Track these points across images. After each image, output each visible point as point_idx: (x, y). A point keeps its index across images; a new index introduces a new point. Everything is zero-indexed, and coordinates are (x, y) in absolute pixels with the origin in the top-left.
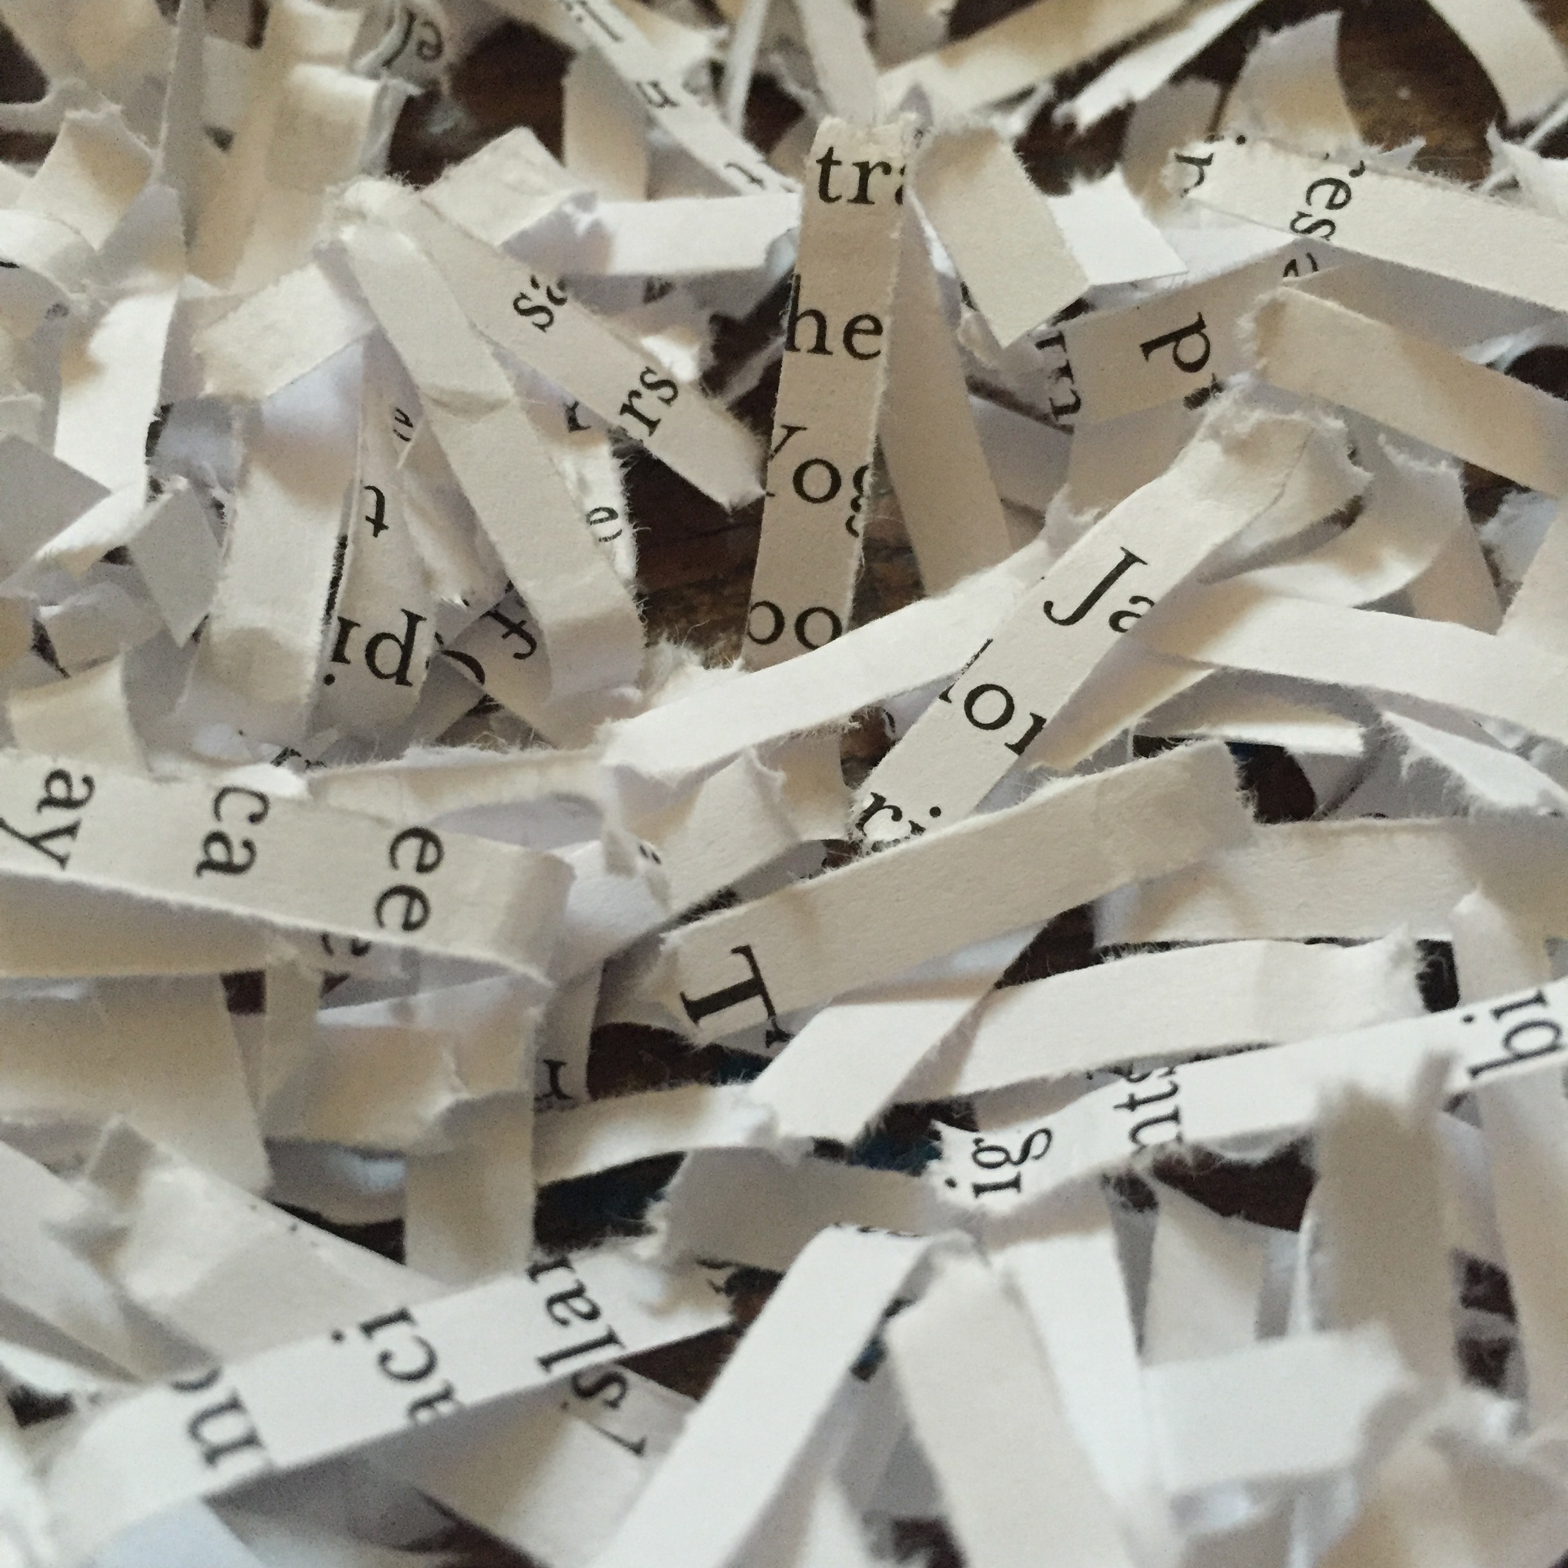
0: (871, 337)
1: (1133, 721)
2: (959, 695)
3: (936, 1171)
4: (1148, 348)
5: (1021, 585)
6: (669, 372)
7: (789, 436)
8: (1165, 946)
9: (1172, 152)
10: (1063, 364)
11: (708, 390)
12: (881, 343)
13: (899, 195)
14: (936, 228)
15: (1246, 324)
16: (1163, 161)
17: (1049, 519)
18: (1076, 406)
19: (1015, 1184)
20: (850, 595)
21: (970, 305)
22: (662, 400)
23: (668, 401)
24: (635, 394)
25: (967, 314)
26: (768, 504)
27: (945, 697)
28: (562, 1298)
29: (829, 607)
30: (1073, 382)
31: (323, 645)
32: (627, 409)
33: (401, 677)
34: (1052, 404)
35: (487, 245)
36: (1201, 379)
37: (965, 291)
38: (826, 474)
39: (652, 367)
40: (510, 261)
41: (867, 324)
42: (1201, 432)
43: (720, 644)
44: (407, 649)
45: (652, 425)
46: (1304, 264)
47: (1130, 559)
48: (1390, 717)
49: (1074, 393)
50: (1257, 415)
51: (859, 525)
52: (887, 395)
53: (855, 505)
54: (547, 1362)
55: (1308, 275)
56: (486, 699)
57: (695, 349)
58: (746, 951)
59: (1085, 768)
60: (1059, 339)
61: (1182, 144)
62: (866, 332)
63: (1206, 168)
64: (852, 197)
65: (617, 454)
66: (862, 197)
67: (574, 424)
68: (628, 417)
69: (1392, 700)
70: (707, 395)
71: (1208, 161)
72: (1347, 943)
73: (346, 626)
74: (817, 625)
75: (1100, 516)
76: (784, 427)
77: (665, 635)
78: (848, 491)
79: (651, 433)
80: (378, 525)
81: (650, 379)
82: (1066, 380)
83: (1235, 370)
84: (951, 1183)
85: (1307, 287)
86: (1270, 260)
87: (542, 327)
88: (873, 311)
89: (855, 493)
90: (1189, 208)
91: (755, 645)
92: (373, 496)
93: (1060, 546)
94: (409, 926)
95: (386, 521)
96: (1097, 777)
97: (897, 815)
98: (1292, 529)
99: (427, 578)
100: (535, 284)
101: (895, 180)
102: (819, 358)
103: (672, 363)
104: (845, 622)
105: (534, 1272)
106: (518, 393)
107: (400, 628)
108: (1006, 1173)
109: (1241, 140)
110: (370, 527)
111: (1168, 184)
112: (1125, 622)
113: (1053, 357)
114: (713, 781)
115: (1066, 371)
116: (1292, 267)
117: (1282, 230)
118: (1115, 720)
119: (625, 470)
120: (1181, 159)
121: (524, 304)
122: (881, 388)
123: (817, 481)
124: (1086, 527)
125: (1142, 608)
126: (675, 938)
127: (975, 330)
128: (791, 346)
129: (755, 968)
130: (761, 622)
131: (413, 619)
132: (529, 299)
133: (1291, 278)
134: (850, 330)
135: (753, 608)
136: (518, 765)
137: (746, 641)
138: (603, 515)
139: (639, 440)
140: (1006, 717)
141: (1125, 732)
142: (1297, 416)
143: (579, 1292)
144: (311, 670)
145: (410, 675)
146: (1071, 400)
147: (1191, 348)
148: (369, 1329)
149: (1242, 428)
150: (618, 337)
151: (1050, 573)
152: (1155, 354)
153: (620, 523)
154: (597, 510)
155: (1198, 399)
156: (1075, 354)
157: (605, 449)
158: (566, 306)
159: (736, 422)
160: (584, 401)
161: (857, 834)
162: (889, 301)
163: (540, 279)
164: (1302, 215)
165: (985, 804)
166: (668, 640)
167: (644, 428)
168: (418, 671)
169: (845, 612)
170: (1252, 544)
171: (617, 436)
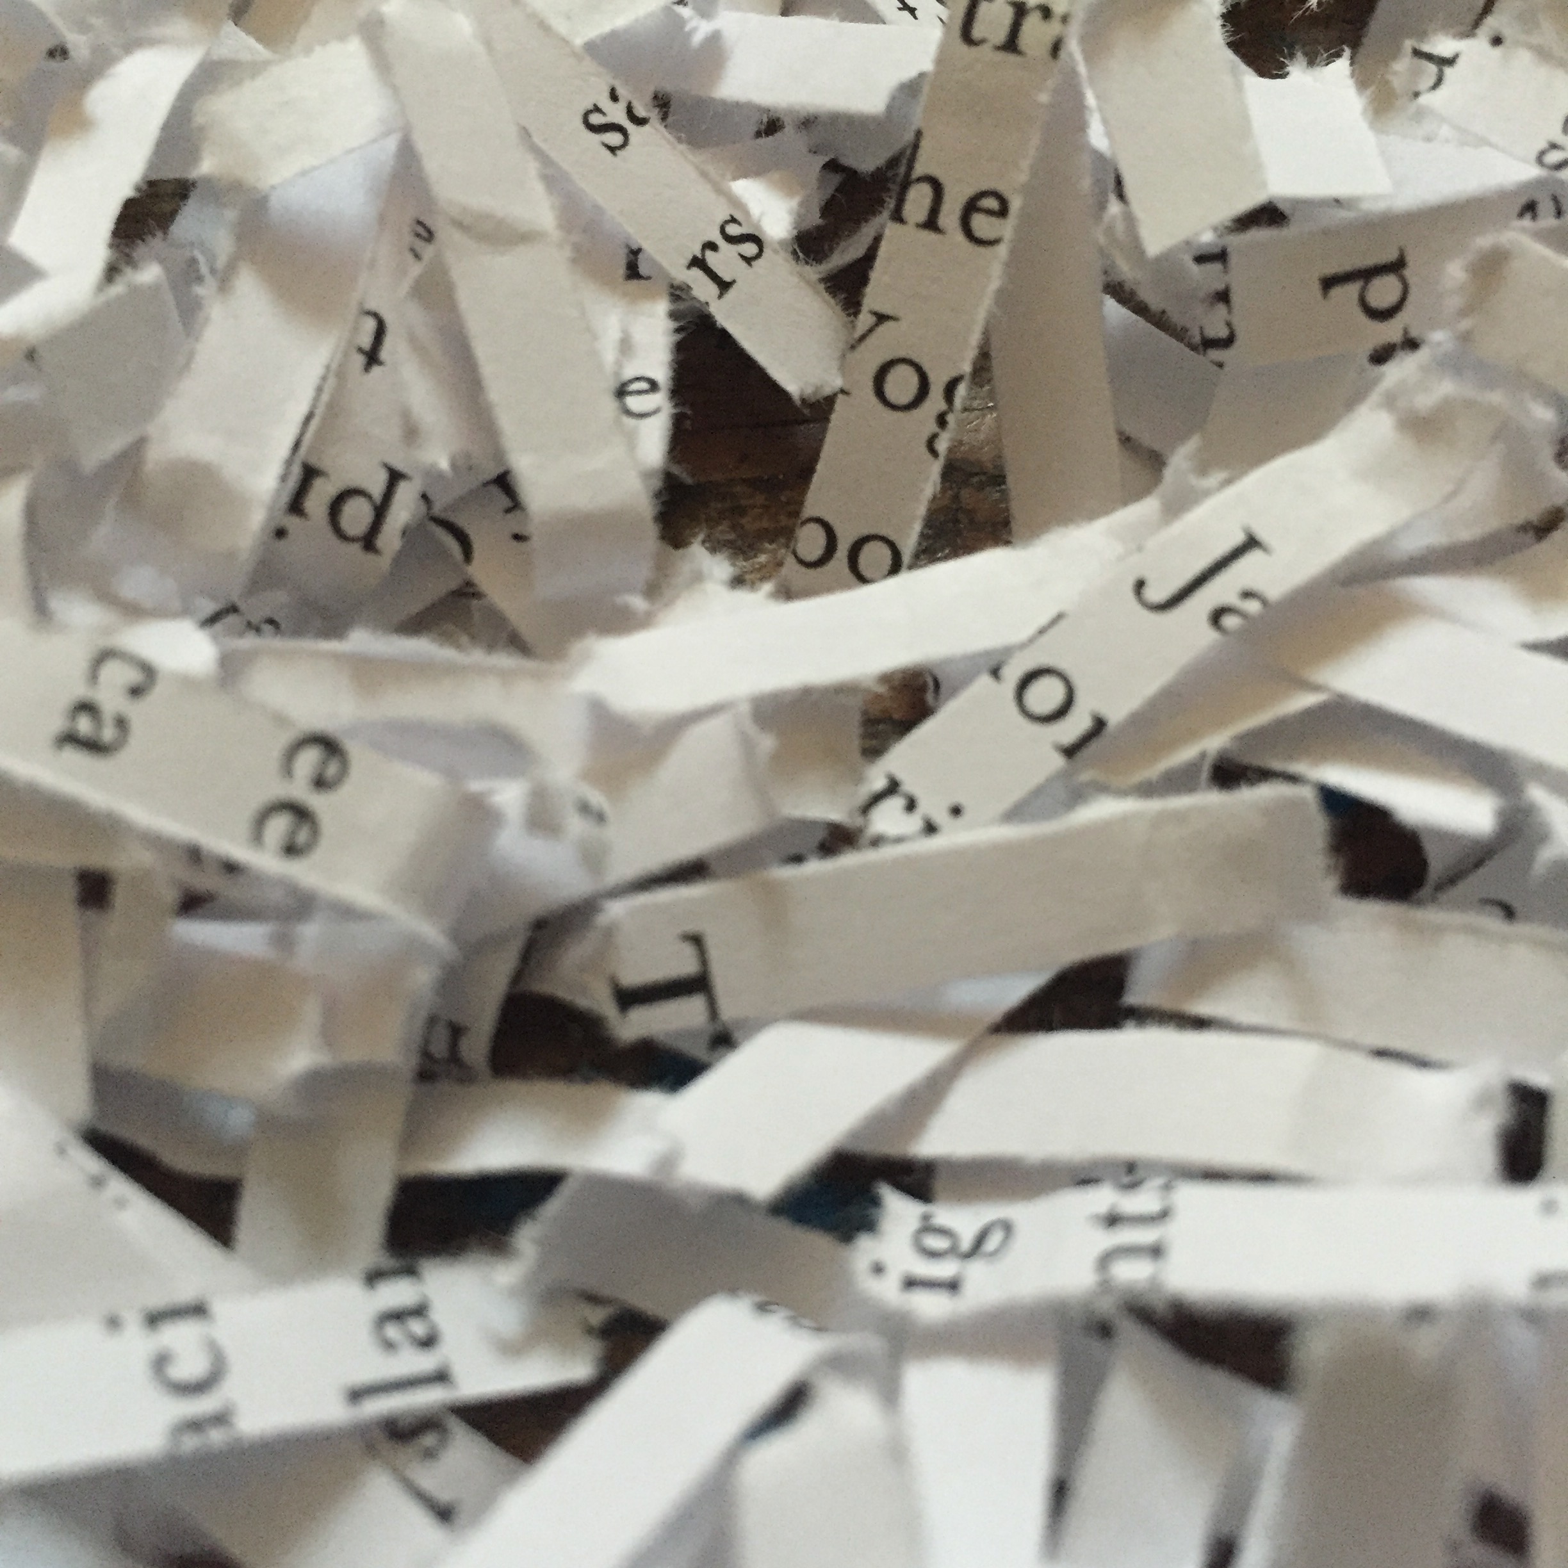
0: (993, 220)
1: (1215, 742)
2: (1013, 673)
3: (866, 1249)
4: (1329, 283)
5: (1119, 548)
6: (758, 226)
7: (877, 325)
8: (1200, 1023)
9: (1408, 44)
10: (1221, 287)
11: (801, 254)
12: (1006, 229)
13: (1056, 48)
14: (1098, 97)
15: (1455, 272)
16: (1395, 54)
17: (1169, 473)
18: (1228, 342)
19: (953, 1286)
20: (917, 527)
21: (1121, 196)
22: (742, 257)
23: (748, 260)
24: (711, 246)
25: (1114, 208)
26: (840, 402)
27: (995, 673)
28: (397, 1316)
29: (893, 537)
30: (1230, 312)
31: (278, 491)
32: (698, 262)
33: (369, 542)
34: (1202, 333)
35: (565, 41)
36: (1391, 331)
37: (1119, 182)
38: (914, 380)
39: (737, 216)
40: (589, 64)
41: (991, 203)
42: (1375, 397)
43: (763, 558)
44: (381, 511)
45: (724, 286)
46: (1546, 207)
47: (1251, 543)
48: (1537, 794)
49: (1229, 324)
50: (1446, 388)
51: (942, 446)
52: (1000, 292)
53: (942, 421)
54: (357, 1395)
55: (1547, 220)
56: (469, 584)
57: (794, 203)
58: (696, 940)
59: (1147, 790)
60: (1220, 256)
61: (1423, 35)
62: (989, 212)
63: (1448, 71)
64: (998, 44)
65: (673, 315)
66: (1011, 45)
67: (633, 271)
68: (696, 272)
69: (1541, 772)
70: (797, 259)
71: (1450, 62)
72: (1422, 1063)
73: (310, 474)
74: (874, 556)
75: (1228, 482)
76: (875, 314)
77: (701, 537)
78: (935, 402)
79: (720, 296)
80: (372, 357)
81: (733, 230)
82: (1221, 308)
83: (1434, 325)
84: (878, 1269)
85: (1544, 237)
86: (1503, 195)
87: (612, 150)
88: (1001, 188)
89: (942, 406)
90: (1420, 115)
91: (798, 567)
92: (370, 325)
93: (1174, 509)
94: (291, 850)
95: (384, 354)
96: (1155, 805)
97: (911, 805)
98: (1466, 534)
99: (411, 433)
100: (614, 97)
101: (1053, 29)
102: (928, 236)
103: (762, 214)
104: (906, 558)
105: (374, 1277)
106: (560, 226)
107: (376, 485)
108: (945, 1269)
109: (1497, 41)
110: (359, 360)
111: (1397, 83)
112: (1229, 621)
113: (1210, 277)
114: (698, 731)
115: (1223, 296)
116: (1530, 208)
117: (1524, 160)
118: (1193, 734)
119: (678, 337)
120: (1417, 53)
121: (596, 119)
122: (994, 284)
123: (901, 385)
124: (1207, 493)
125: (1253, 607)
126: (616, 910)
127: (1120, 227)
128: (898, 217)
129: (704, 961)
130: (810, 541)
131: (395, 477)
132: (604, 114)
133: (1527, 222)
134: (971, 207)
135: (804, 523)
136: (482, 671)
137: (790, 561)
138: (644, 385)
139: (704, 301)
140: (1061, 712)
141: (1203, 755)
142: (1496, 397)
143: (419, 1311)
144: (257, 519)
145: (381, 541)
146: (1223, 333)
147: (1384, 291)
148: (154, 1319)
149: (1424, 402)
150: (704, 175)
151: (1152, 543)
152: (1337, 292)
153: (660, 400)
154: (638, 379)
155: (1381, 356)
156: (1238, 277)
157: (661, 307)
158: (646, 128)
159: (827, 296)
160: (649, 247)
161: (858, 821)
162: (1023, 178)
163: (621, 91)
164: (1554, 146)
165: (1014, 814)
166: (703, 542)
167: (713, 289)
168: (390, 538)
169: (908, 545)
170: (1412, 544)
171: (678, 292)
